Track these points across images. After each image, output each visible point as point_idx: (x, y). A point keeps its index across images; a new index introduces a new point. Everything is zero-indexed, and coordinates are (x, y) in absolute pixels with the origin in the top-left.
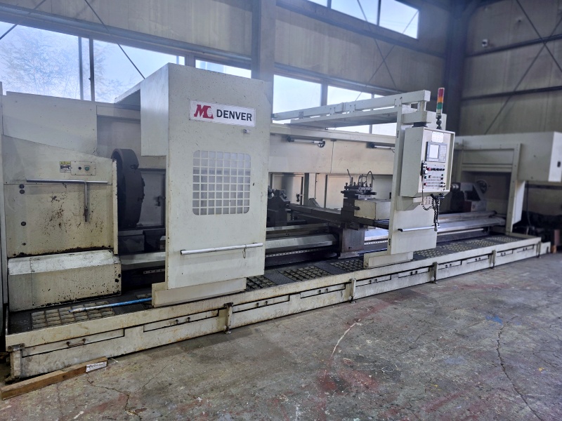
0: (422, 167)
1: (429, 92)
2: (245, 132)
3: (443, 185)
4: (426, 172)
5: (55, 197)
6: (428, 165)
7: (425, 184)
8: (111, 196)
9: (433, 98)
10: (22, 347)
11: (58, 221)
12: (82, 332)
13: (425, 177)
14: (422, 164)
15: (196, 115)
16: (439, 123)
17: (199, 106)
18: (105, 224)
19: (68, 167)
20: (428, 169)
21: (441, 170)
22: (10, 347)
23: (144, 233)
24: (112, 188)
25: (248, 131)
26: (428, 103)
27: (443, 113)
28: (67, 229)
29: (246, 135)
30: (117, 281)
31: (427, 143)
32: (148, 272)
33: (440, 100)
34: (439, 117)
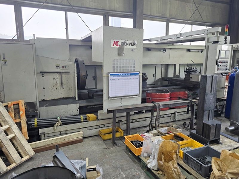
0: (217, 61)
1: (221, 27)
2: (132, 50)
3: (228, 69)
4: (219, 64)
5: (54, 78)
6: (220, 60)
7: (218, 69)
8: (75, 77)
9: (223, 30)
10: (44, 133)
11: (56, 87)
12: (65, 129)
13: (218, 66)
14: (217, 60)
15: (113, 45)
16: (226, 41)
17: (115, 42)
18: (73, 88)
19: (59, 66)
20: (220, 62)
21: (226, 62)
22: (40, 133)
23: (88, 91)
24: (75, 74)
25: (134, 50)
26: (220, 32)
27: (228, 36)
28: (59, 90)
29: (133, 52)
30: (77, 110)
31: (220, 50)
32: (89, 107)
33: (227, 30)
34: (226, 38)
